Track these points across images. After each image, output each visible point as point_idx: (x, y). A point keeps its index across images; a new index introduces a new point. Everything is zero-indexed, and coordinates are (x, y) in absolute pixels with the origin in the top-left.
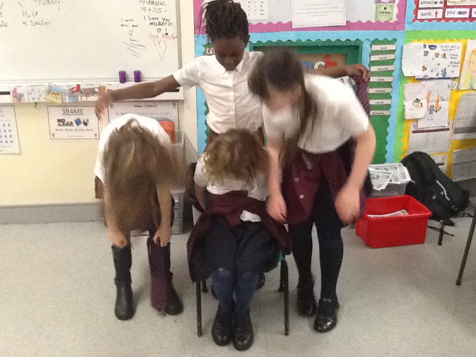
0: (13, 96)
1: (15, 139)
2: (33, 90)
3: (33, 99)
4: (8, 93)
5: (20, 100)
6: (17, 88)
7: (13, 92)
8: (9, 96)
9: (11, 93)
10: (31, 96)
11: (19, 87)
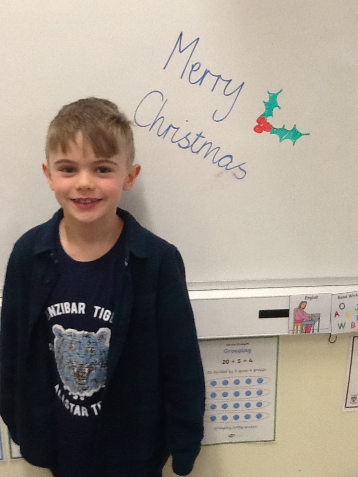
0: (295, 320)
1: (267, 410)
2: (342, 306)
3: (341, 326)
4: (284, 313)
5: (308, 329)
6: (308, 301)
7: (296, 310)
8: (285, 319)
9: (291, 313)
10: (337, 321)
11: (311, 298)
